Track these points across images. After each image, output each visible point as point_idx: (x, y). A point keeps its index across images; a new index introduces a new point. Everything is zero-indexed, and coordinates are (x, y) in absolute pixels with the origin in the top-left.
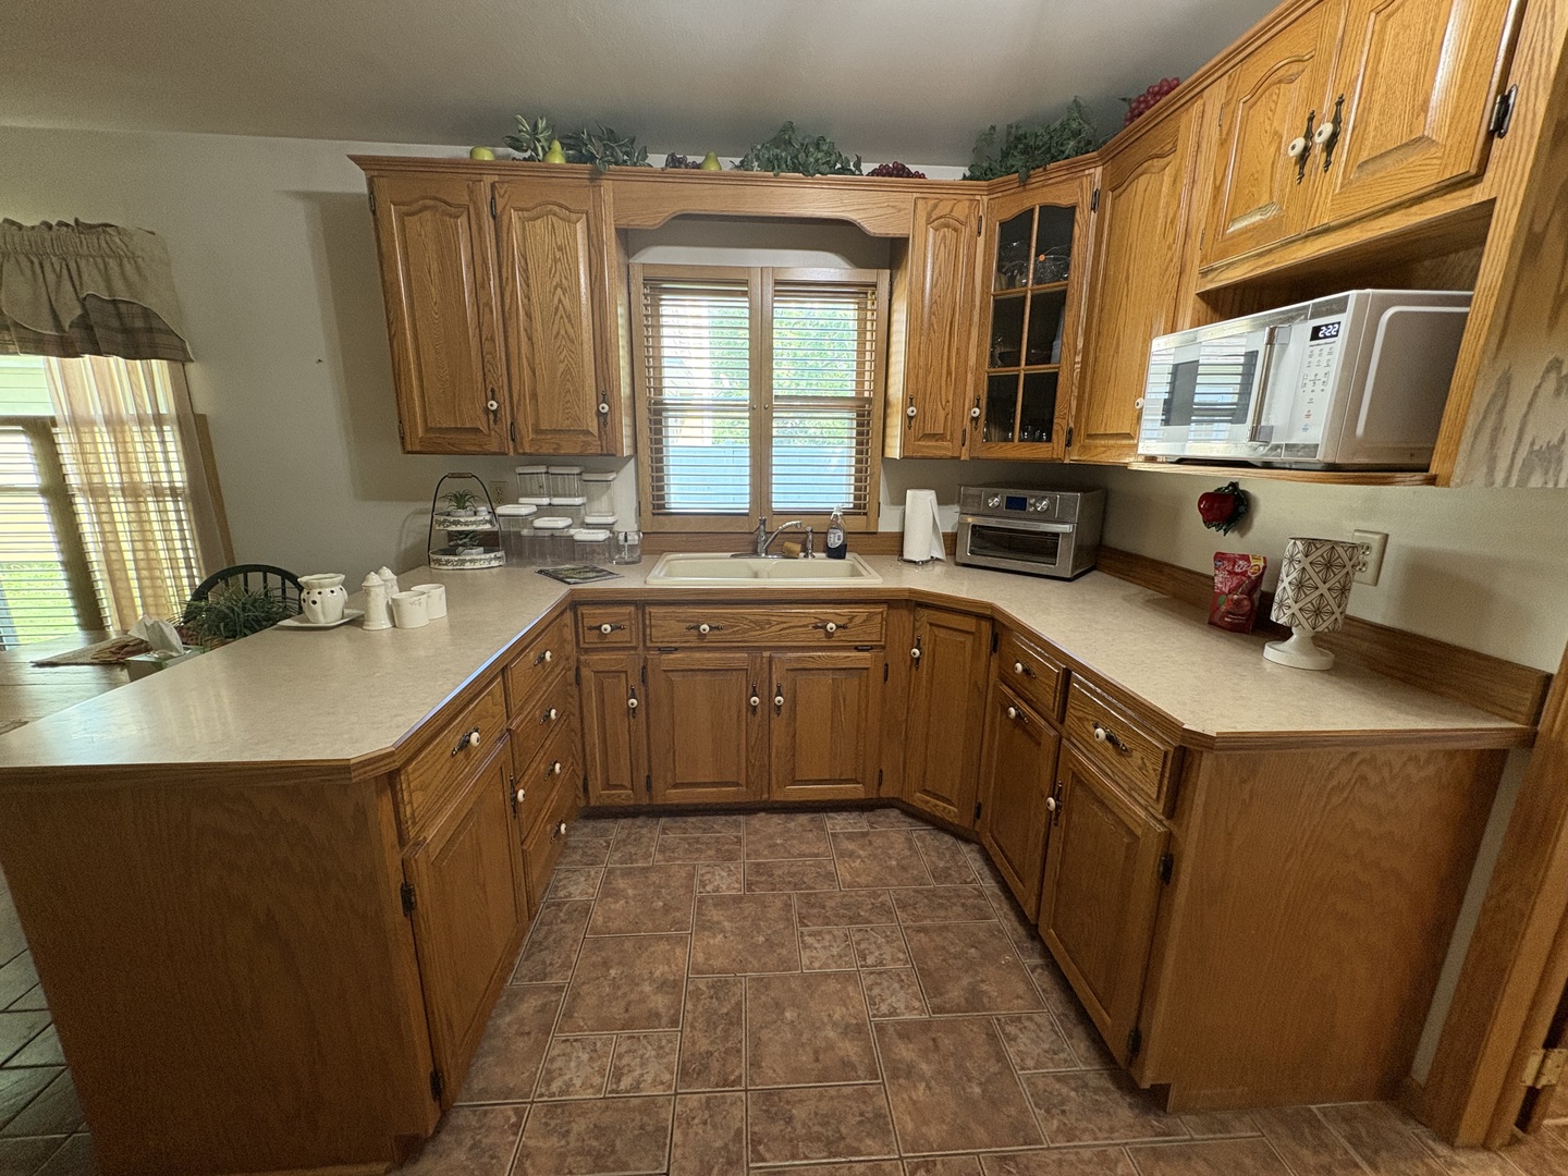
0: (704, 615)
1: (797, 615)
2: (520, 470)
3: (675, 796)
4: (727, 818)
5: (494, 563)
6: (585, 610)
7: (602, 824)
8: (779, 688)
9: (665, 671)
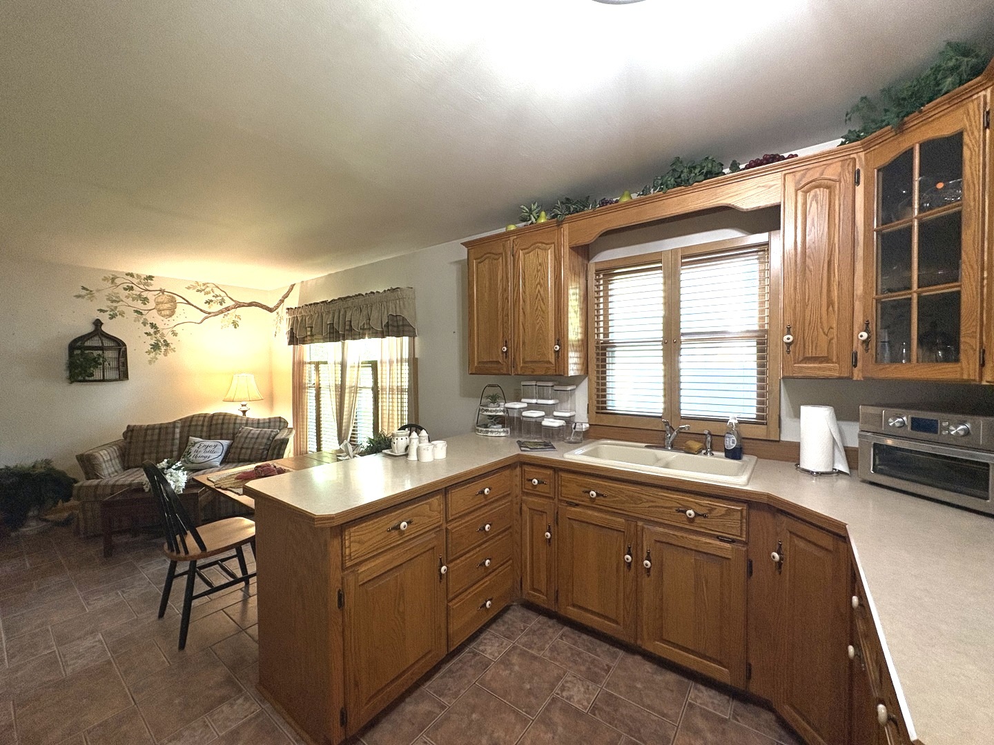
0: (594, 484)
1: (663, 498)
2: (523, 383)
3: (573, 613)
4: (611, 647)
5: (503, 434)
6: (527, 468)
7: (530, 614)
8: (649, 553)
9: (569, 518)
